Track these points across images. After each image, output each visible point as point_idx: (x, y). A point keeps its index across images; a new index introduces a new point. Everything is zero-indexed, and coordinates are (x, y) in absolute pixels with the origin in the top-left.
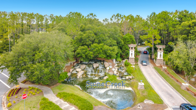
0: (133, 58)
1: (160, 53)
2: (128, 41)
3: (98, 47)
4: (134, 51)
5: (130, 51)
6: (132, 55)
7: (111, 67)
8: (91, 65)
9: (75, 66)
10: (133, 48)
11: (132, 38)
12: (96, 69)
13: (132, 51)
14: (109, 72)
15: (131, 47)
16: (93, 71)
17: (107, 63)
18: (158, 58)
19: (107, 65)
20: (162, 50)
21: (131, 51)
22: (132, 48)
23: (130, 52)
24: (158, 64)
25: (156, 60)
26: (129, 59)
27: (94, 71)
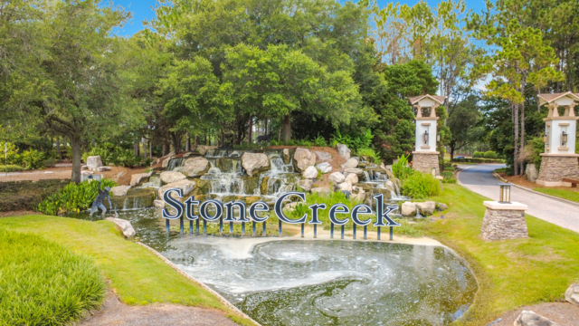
0: (432, 155)
1: (562, 126)
2: (409, 83)
3: (257, 59)
4: (434, 125)
5: (419, 124)
6: (426, 142)
7: (325, 167)
8: (235, 163)
9: (164, 169)
10: (433, 114)
11: (424, 72)
12: (255, 176)
13: (428, 125)
14: (313, 187)
15: (423, 104)
16: (242, 184)
17: (307, 150)
18: (554, 149)
19: (305, 161)
20: (572, 113)
21: (424, 125)
22: (426, 113)
23: (420, 131)
24: (554, 179)
25: (538, 164)
26: (414, 158)
27: (247, 184)
